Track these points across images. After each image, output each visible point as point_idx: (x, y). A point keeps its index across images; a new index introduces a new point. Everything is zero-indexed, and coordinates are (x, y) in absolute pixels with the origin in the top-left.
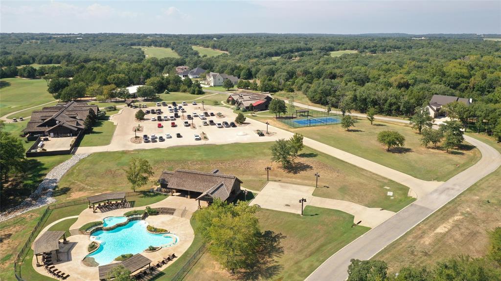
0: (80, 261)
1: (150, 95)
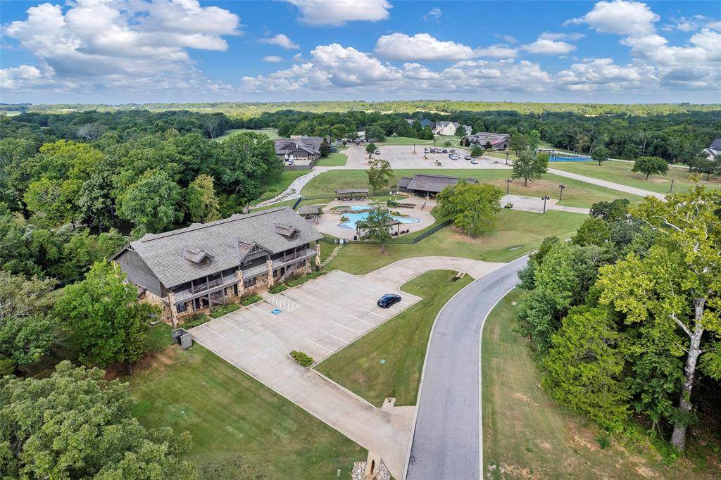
0: (336, 226)
1: (378, 136)
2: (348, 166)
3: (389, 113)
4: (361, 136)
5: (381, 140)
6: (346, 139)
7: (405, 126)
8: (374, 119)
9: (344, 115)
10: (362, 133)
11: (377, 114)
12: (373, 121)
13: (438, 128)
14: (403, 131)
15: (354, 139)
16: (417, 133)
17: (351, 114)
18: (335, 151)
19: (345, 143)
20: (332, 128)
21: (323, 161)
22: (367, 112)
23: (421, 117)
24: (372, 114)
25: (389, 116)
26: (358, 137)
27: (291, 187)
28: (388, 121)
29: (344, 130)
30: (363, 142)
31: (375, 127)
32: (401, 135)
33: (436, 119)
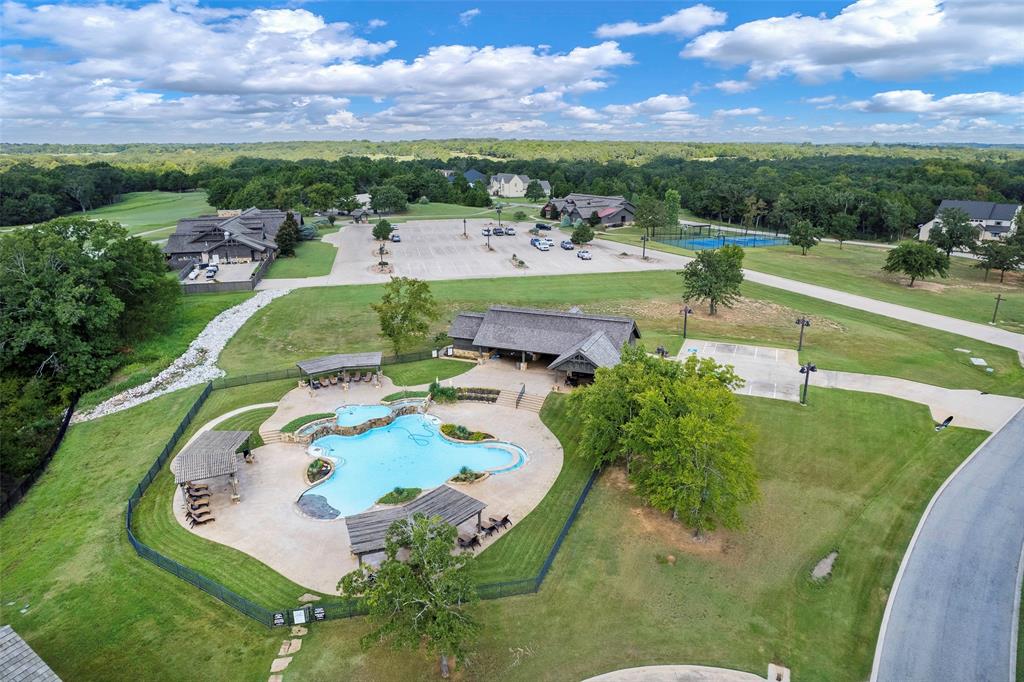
0: (290, 504)
1: (395, 204)
2: (336, 278)
3: (410, 158)
4: (364, 204)
5: (402, 210)
6: (336, 211)
7: (440, 182)
8: (386, 170)
9: (334, 165)
10: (364, 198)
11: (390, 162)
12: (384, 175)
13: (495, 186)
14: (437, 192)
15: (349, 210)
16: (462, 196)
17: (346, 162)
18: (312, 237)
19: (332, 219)
20: (308, 189)
21: (284, 264)
22: (372, 158)
23: (464, 166)
24: (381, 161)
25: (410, 165)
26: (357, 206)
27: (198, 343)
28: (410, 176)
29: (330, 193)
30: (367, 215)
31: (388, 187)
32: (434, 199)
33: (488, 170)
